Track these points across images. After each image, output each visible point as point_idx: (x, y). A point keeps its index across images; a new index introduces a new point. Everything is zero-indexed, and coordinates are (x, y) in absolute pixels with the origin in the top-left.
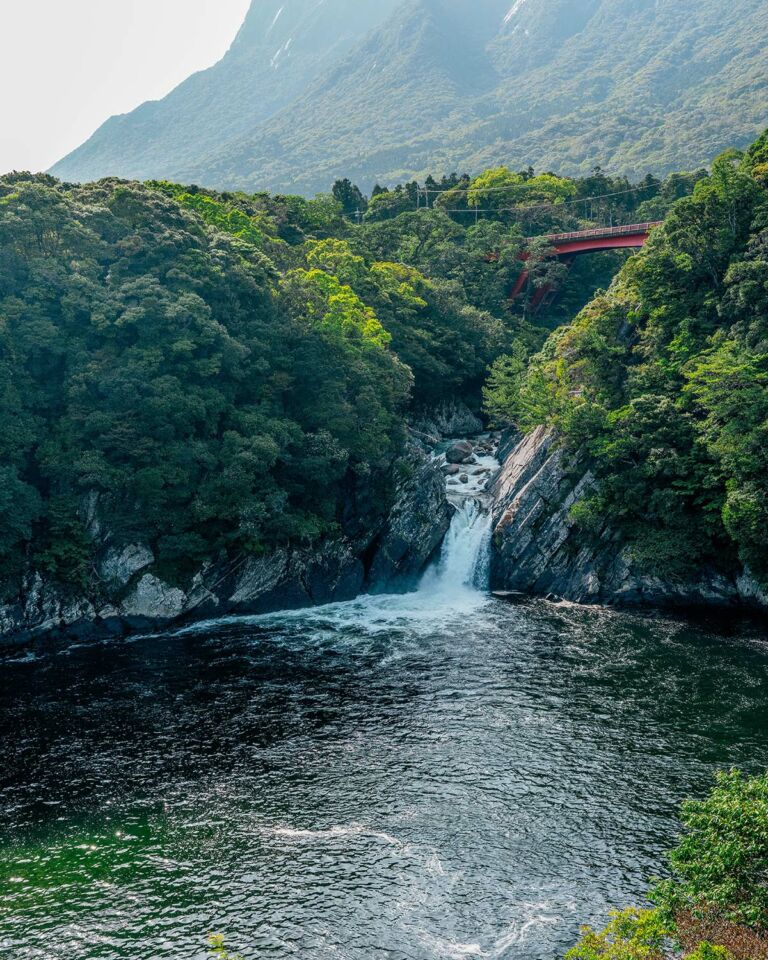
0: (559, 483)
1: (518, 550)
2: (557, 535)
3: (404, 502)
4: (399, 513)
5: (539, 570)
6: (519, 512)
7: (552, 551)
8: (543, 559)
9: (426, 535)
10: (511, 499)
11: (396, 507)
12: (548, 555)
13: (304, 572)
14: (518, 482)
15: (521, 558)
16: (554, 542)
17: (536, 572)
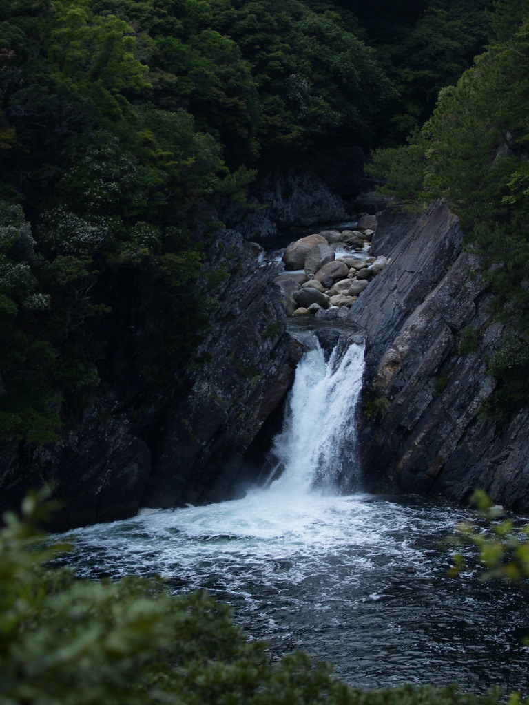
0: (476, 301)
1: (412, 415)
2: (476, 388)
3: (215, 340)
4: (206, 358)
5: (448, 448)
6: (411, 351)
7: (468, 416)
8: (453, 430)
9: (255, 394)
10: (398, 329)
11: (201, 349)
12: (461, 422)
13: (49, 463)
14: (408, 301)
15: (416, 427)
16: (471, 399)
17: (443, 453)
